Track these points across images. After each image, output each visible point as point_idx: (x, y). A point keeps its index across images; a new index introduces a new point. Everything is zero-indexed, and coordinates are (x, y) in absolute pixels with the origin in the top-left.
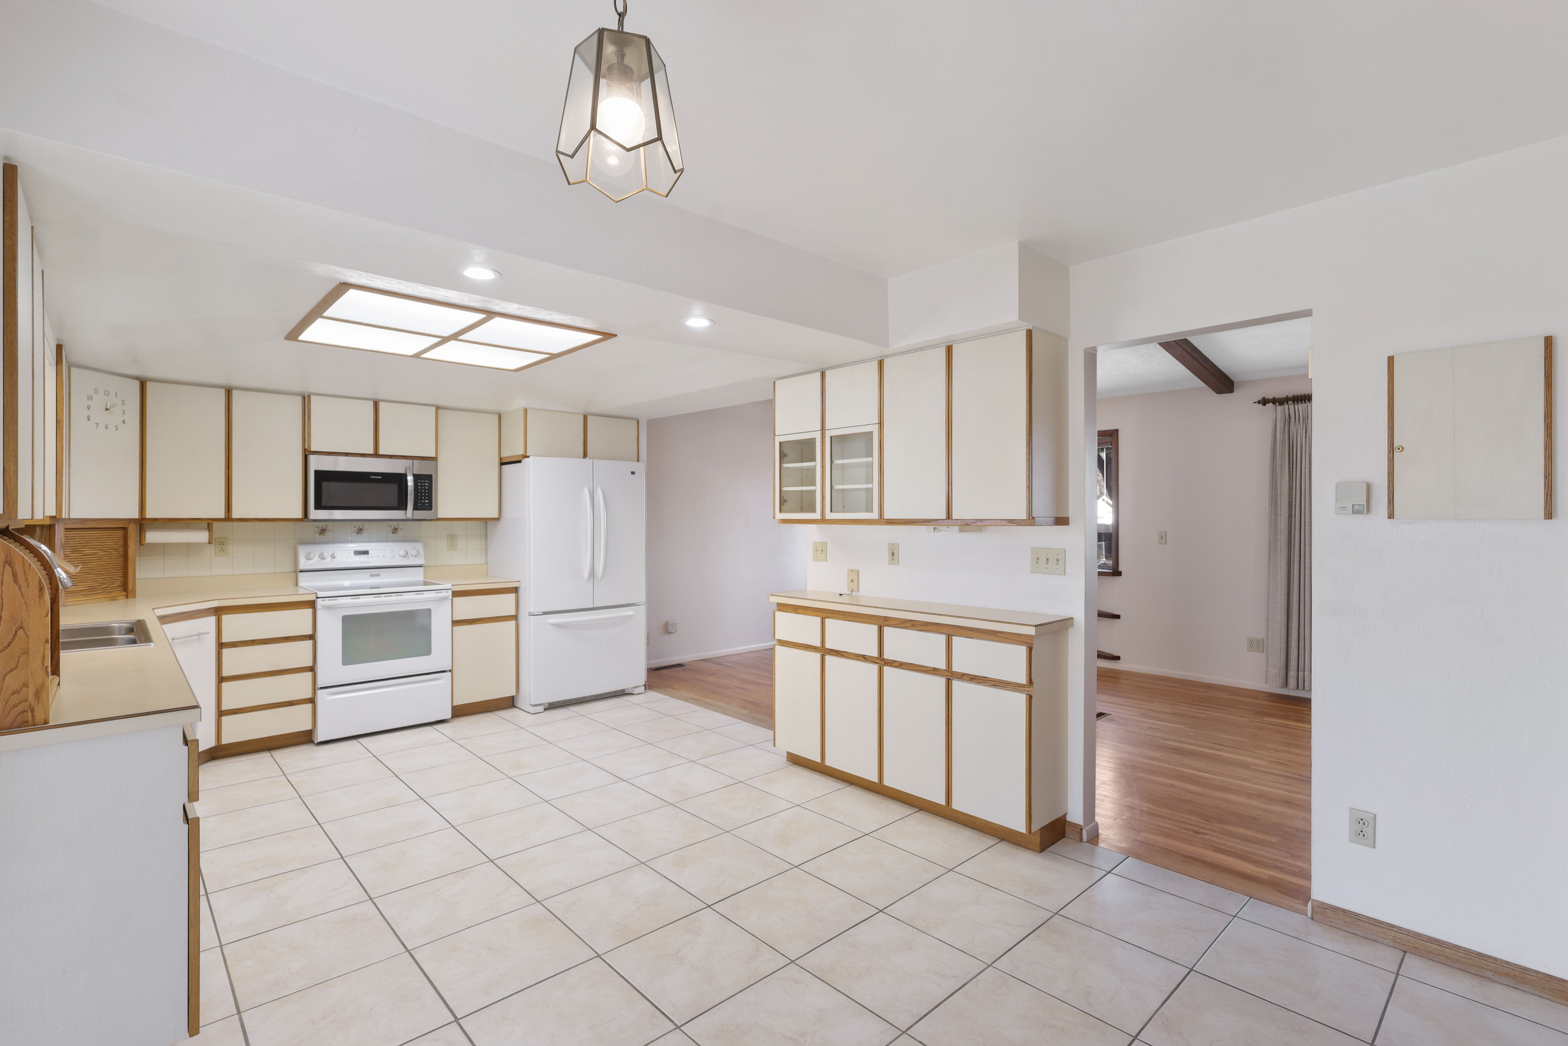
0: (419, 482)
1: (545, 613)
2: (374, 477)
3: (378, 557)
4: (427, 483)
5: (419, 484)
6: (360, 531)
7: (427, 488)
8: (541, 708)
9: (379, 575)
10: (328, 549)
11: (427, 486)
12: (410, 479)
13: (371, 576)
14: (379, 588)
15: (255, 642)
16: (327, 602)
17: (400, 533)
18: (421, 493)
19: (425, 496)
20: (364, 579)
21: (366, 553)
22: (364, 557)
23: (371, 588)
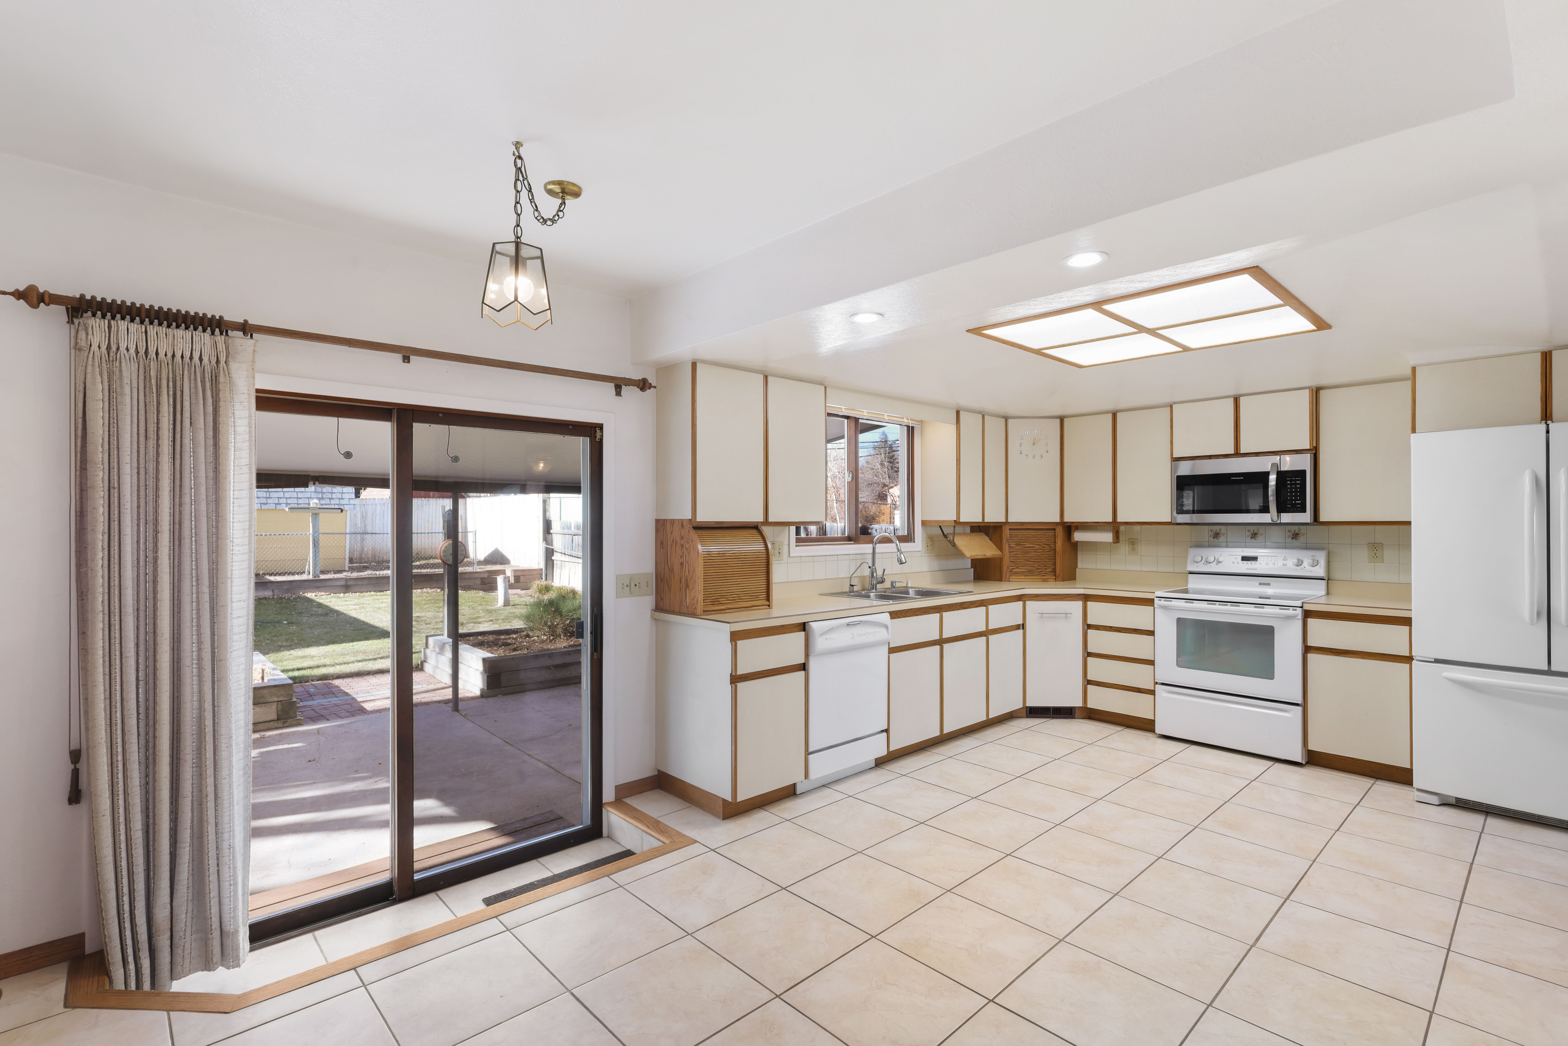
0: (1289, 480)
1: (1437, 661)
2: (1235, 478)
3: (1267, 564)
4: (1298, 480)
5: (1289, 482)
6: (1254, 535)
7: (1298, 486)
8: (1435, 800)
9: (1269, 584)
10: (1212, 554)
11: (1298, 484)
12: (1273, 478)
13: (1260, 584)
14: (1269, 598)
15: (1112, 628)
16: (1163, 602)
17: (1302, 539)
18: (1296, 492)
19: (1296, 496)
20: (1252, 587)
21: (1255, 559)
22: (1251, 563)
23: (1260, 598)
